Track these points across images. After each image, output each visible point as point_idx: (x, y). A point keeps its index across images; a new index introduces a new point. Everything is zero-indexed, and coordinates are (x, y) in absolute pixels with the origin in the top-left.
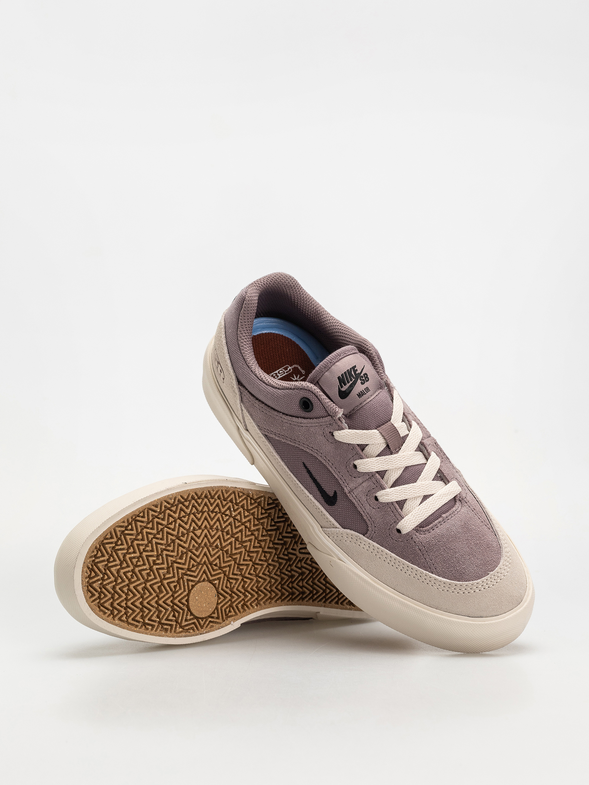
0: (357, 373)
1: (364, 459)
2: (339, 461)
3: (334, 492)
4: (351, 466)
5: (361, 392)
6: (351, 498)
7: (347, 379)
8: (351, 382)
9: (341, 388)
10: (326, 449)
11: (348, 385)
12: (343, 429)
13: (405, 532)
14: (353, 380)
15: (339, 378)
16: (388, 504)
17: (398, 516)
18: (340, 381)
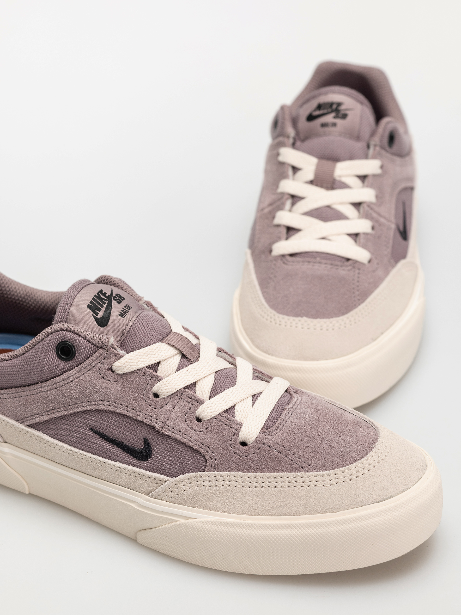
0: (107, 295)
1: (163, 380)
2: (134, 398)
3: (143, 440)
4: (152, 397)
5: (122, 310)
6: (169, 433)
7: (99, 304)
8: (105, 306)
9: (97, 316)
10: (111, 392)
11: (103, 309)
12: (121, 357)
13: (252, 439)
14: (107, 302)
15: (89, 307)
16: (215, 418)
17: (235, 426)
18: (92, 309)
